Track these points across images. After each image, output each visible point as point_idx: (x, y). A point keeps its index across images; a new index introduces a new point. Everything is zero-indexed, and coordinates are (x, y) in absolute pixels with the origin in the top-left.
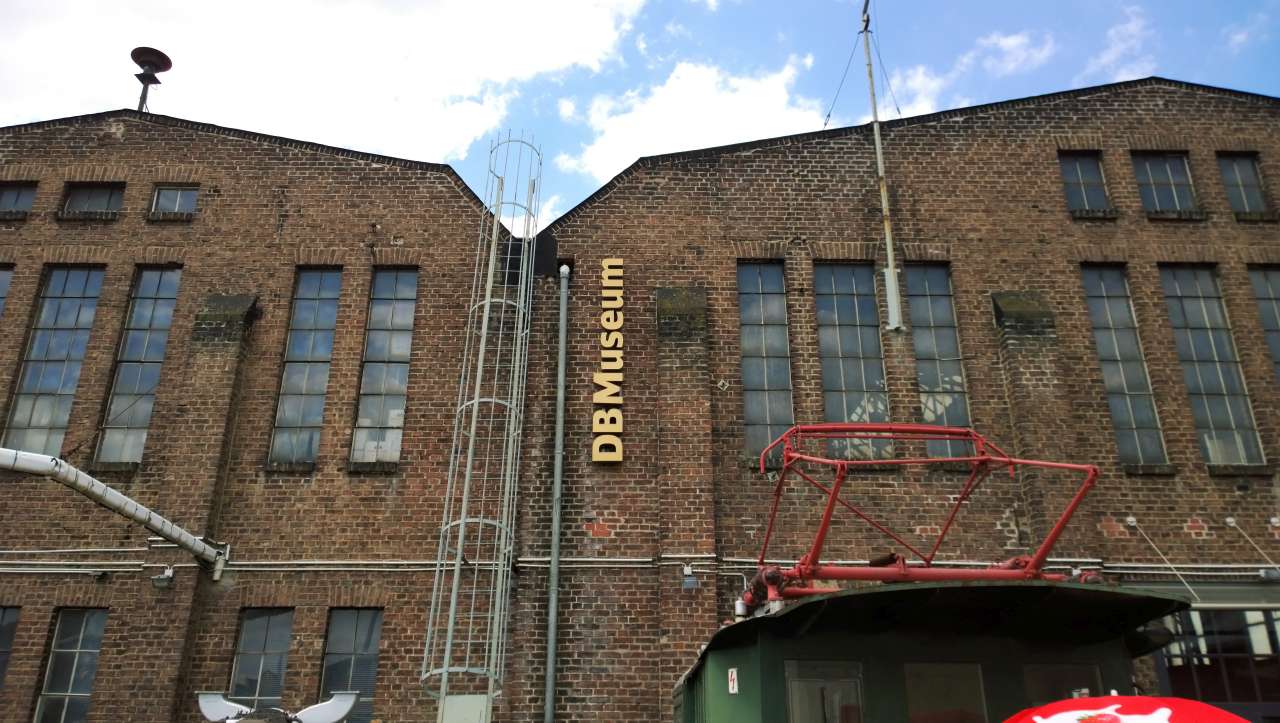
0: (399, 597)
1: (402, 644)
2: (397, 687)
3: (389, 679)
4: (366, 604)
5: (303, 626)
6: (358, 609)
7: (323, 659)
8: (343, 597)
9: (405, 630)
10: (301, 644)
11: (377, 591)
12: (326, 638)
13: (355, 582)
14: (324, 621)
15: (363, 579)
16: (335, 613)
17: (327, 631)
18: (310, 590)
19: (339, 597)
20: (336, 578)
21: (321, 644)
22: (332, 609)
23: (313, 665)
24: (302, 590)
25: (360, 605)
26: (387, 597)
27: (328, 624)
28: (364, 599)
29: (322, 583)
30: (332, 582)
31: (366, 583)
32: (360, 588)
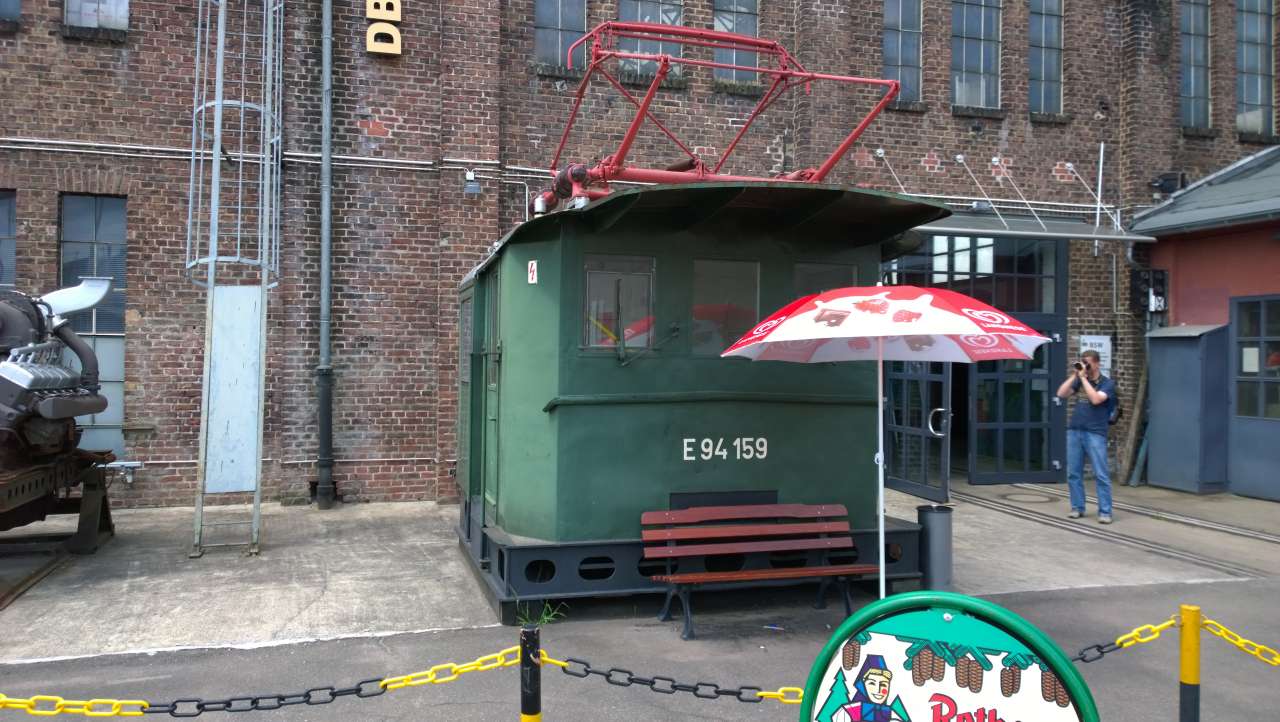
0: (145, 185)
1: (153, 235)
2: (154, 279)
3: (141, 271)
4: (104, 191)
5: (30, 211)
6: (96, 195)
7: (59, 247)
8: (75, 182)
9: (155, 221)
10: (29, 230)
11: (116, 178)
12: (59, 224)
13: (87, 166)
14: (55, 205)
15: (98, 164)
16: (66, 198)
17: (59, 218)
18: (33, 172)
19: (70, 181)
20: (63, 161)
21: (54, 231)
22: (62, 194)
23: (49, 253)
24: (22, 171)
25: (97, 192)
26: (129, 184)
27: (60, 210)
28: (101, 184)
29: (46, 164)
30: (59, 165)
31: (102, 167)
32: (95, 172)
